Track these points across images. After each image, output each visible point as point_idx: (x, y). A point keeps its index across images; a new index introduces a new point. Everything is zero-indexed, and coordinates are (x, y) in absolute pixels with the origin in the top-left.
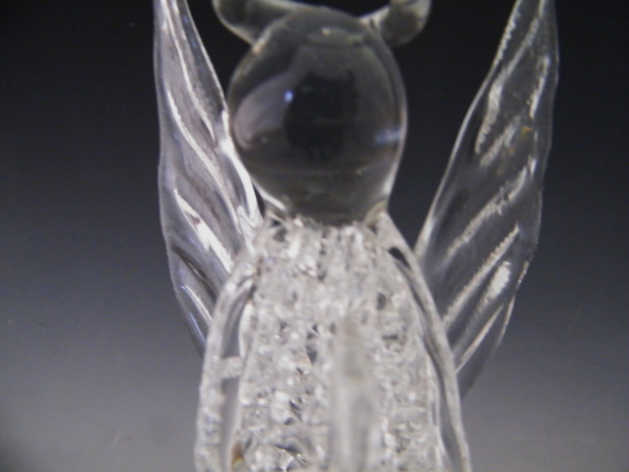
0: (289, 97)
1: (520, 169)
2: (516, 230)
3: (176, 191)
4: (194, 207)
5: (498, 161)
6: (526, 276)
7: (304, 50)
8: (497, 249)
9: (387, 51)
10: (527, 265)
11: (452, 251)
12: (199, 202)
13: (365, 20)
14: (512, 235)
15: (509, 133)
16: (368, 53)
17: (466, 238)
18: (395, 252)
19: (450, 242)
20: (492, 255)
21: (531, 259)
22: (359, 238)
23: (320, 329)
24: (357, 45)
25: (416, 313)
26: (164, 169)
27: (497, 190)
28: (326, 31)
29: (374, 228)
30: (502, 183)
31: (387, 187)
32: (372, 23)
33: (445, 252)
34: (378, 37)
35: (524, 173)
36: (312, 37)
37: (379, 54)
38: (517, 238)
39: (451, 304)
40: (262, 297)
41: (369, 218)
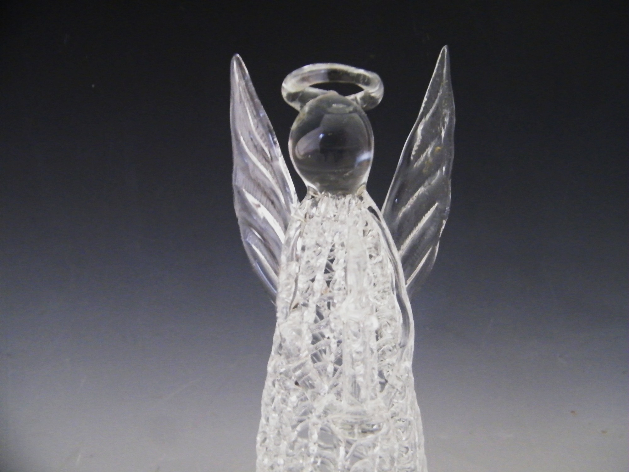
0: (321, 136)
1: (437, 170)
2: (437, 204)
3: (244, 190)
4: (255, 197)
5: (423, 166)
6: (444, 230)
7: (326, 116)
8: (426, 215)
9: (364, 113)
10: (444, 222)
11: (401, 215)
12: (259, 194)
13: (350, 97)
14: (434, 207)
15: (429, 150)
16: (356, 116)
17: (408, 206)
18: (371, 209)
19: (399, 209)
20: (424, 218)
21: (446, 219)
22: (353, 202)
23: (336, 246)
24: (350, 112)
25: (383, 241)
26: (236, 176)
27: (424, 182)
28: (334, 105)
29: (361, 198)
30: (427, 178)
31: (365, 179)
32: (356, 99)
33: (397, 215)
34: (359, 108)
35: (439, 173)
36: (330, 110)
37: (360, 116)
38: (437, 208)
39: (402, 244)
40: (307, 234)
41: (358, 192)
